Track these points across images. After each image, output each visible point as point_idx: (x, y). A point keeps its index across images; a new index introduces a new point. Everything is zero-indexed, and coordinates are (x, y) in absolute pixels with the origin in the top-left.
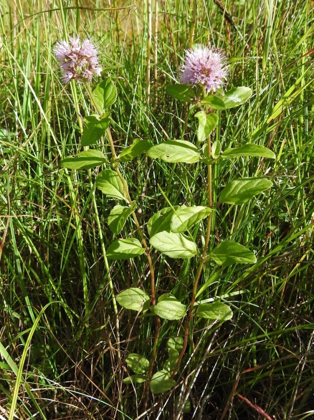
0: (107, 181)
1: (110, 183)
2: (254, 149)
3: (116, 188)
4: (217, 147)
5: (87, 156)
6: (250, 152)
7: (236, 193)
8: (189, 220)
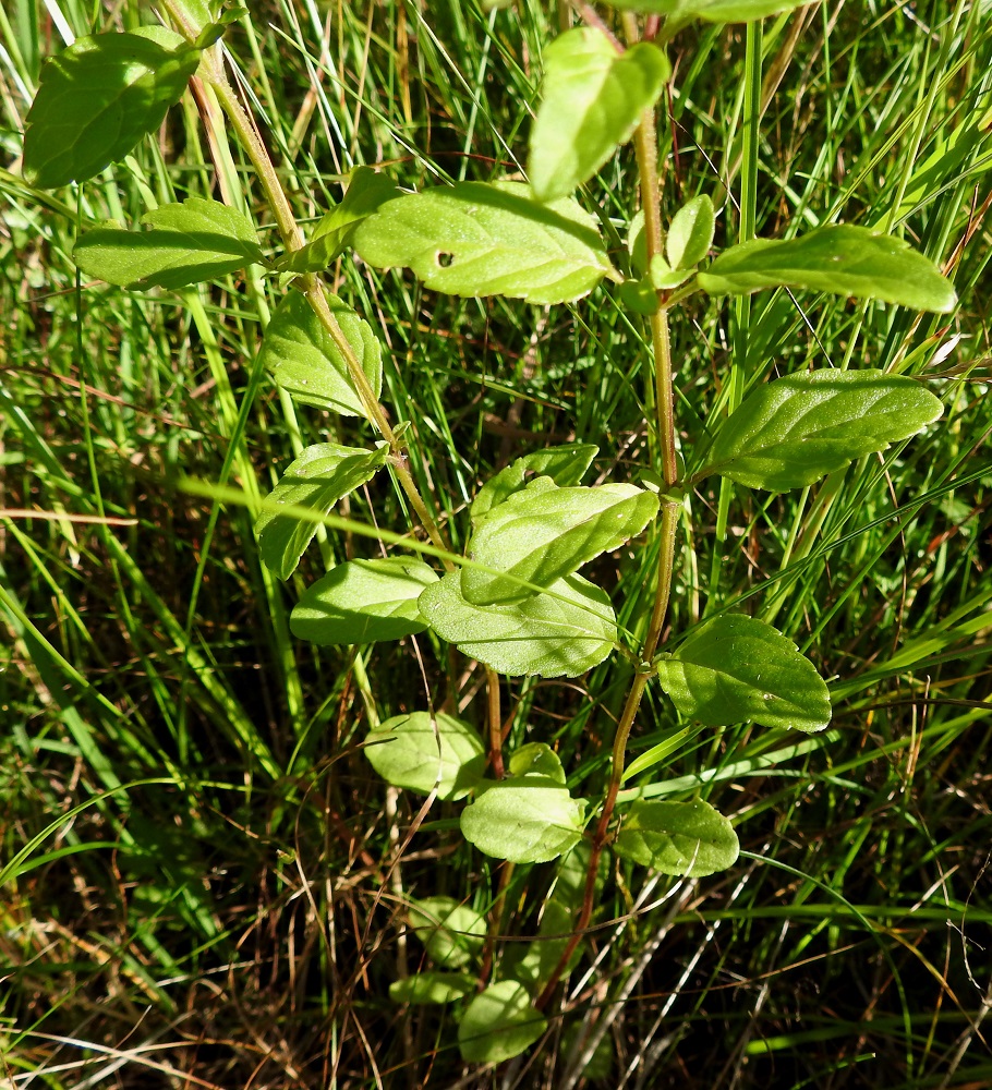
0: (302, 334)
1: (314, 342)
2: (856, 251)
3: (336, 367)
4: (697, 230)
5: (178, 226)
6: (835, 266)
7: (781, 438)
8: (552, 547)
